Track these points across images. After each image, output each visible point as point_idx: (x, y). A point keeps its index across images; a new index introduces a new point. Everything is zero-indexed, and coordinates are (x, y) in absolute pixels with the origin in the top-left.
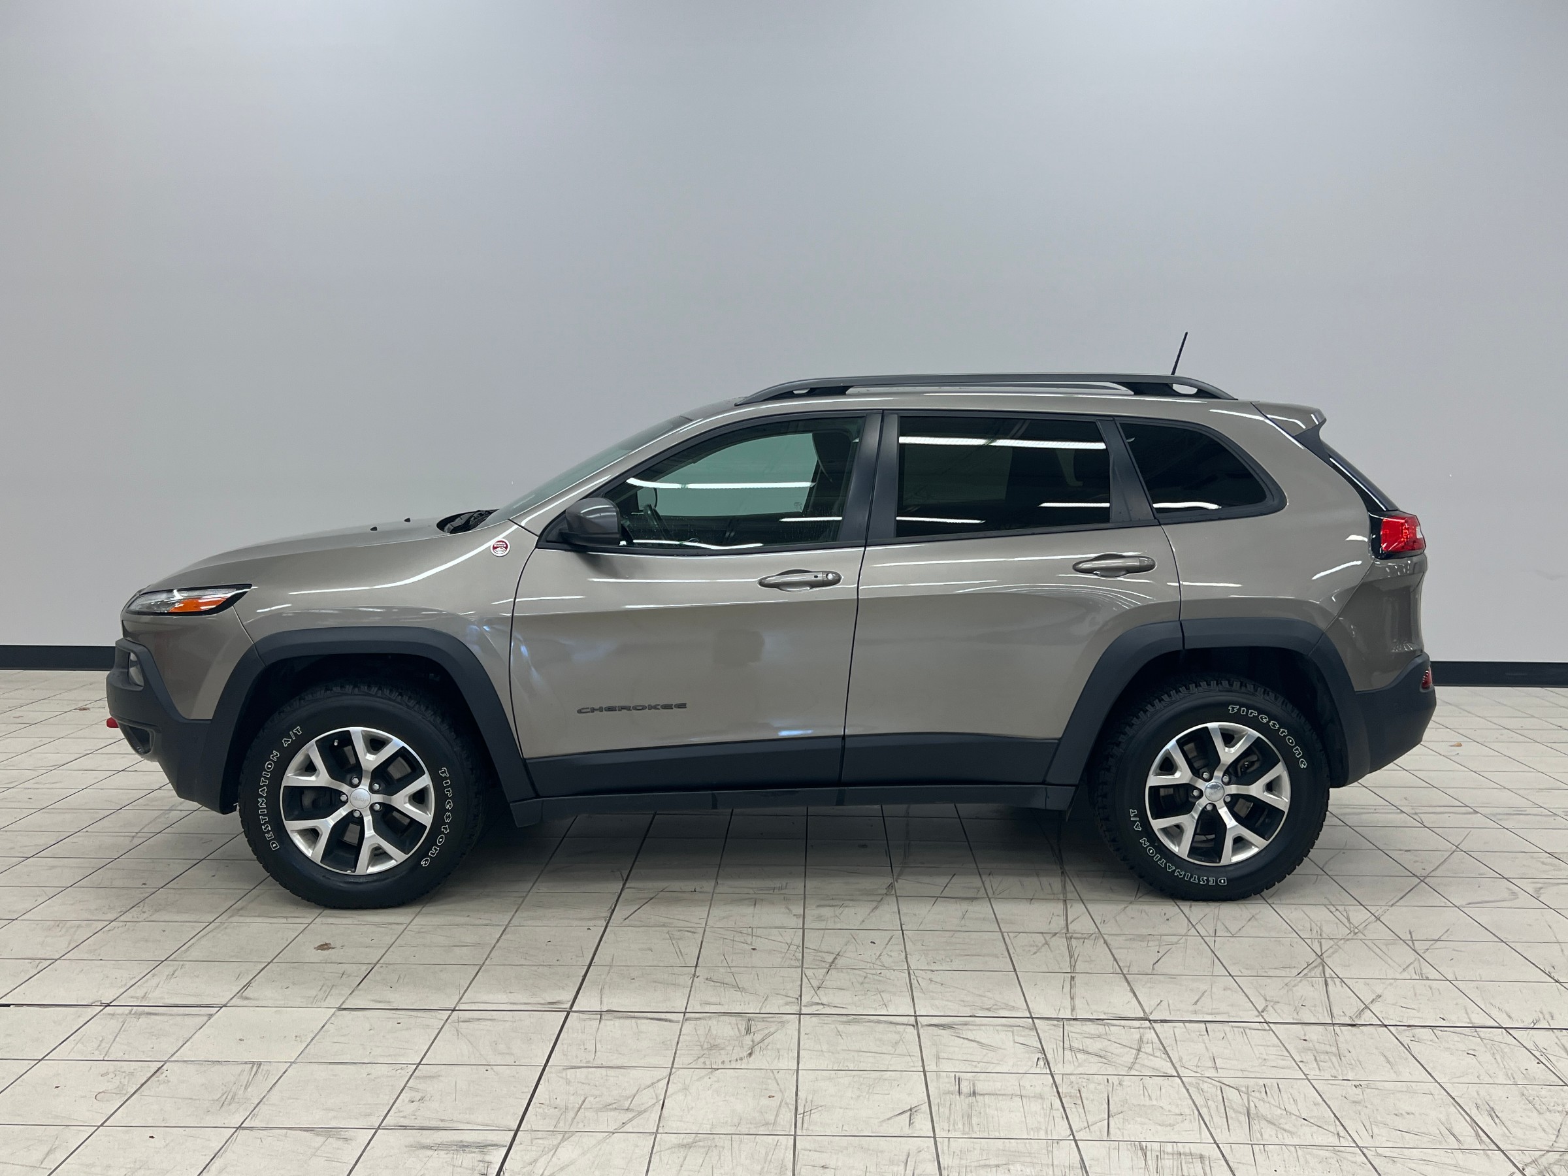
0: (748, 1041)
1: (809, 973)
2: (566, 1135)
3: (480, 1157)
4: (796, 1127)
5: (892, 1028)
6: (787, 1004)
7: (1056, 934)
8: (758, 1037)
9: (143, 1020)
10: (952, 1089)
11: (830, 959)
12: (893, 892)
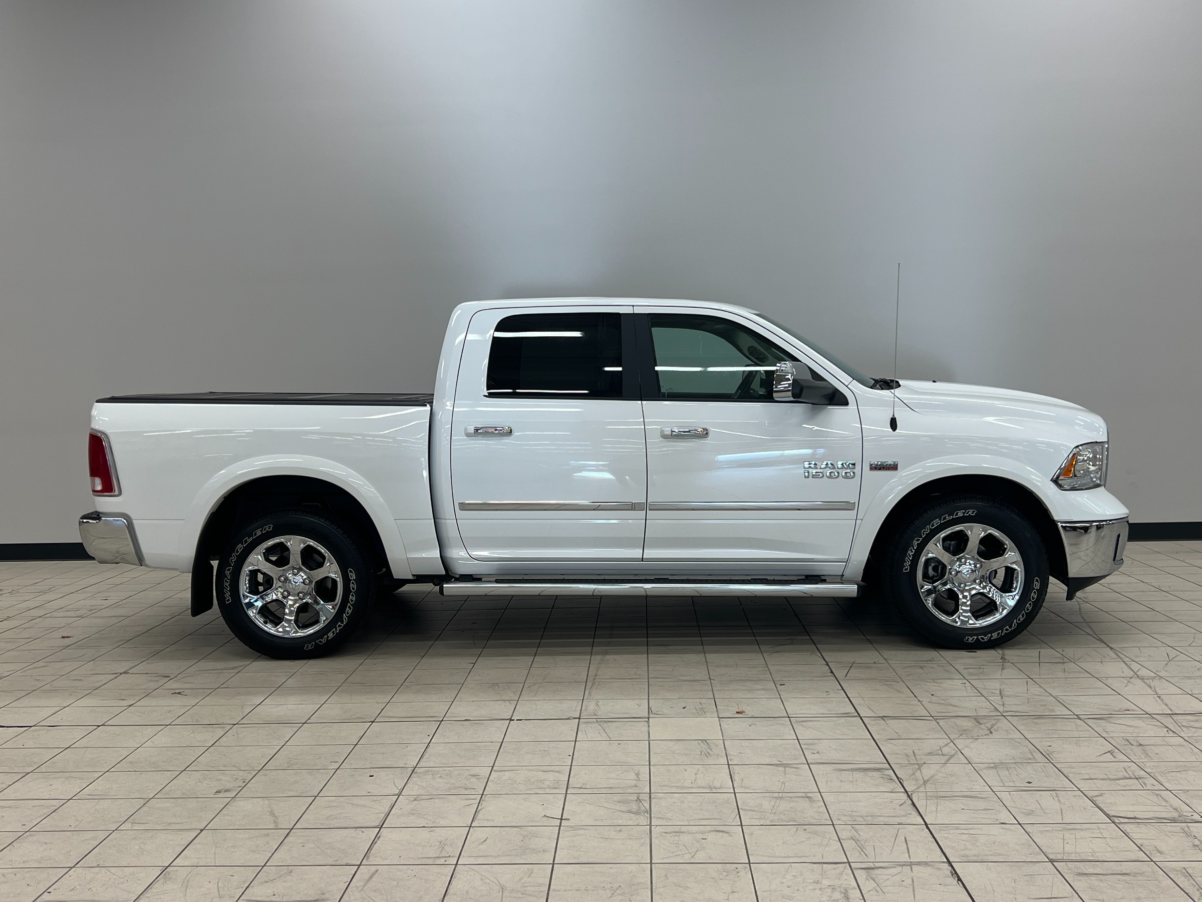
0: (983, 726)
1: (992, 698)
2: (920, 766)
3: (882, 773)
4: (1048, 760)
5: (1066, 720)
6: (991, 712)
7: (1132, 678)
8: (989, 727)
9: (609, 724)
10: (1126, 743)
11: (998, 692)
12: (1007, 661)
